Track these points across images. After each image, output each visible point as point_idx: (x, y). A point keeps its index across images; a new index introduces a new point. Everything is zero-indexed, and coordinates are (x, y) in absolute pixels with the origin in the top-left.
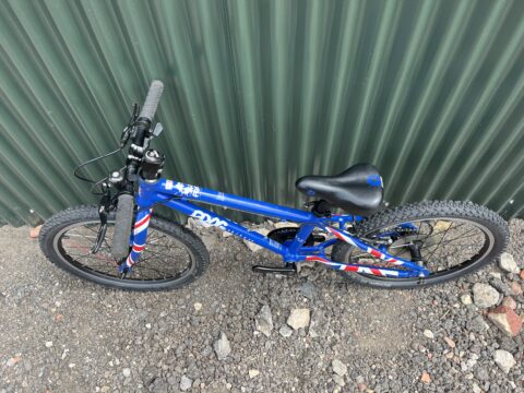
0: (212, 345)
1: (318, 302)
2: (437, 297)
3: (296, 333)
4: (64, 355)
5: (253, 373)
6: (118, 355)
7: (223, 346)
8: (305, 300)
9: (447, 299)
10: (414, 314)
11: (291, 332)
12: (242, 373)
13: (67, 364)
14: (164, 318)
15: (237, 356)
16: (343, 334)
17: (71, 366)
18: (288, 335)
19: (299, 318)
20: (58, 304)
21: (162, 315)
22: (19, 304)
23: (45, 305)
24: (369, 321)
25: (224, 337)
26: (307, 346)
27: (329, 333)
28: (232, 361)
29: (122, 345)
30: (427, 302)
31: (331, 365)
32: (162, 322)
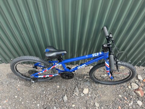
0: (62, 98)
1: (91, 87)
2: (122, 86)
3: (85, 95)
4: (20, 100)
5: (73, 106)
6: (36, 100)
7: (65, 98)
8: (87, 86)
9: (124, 87)
10: (116, 91)
13: (21, 102)
14: (49, 90)
15: (69, 101)
16: (97, 96)
17: (23, 103)
18: (83, 96)
19: (86, 91)
20: (19, 86)
21: (48, 89)
22: (7, 85)
23: (15, 86)
24: (105, 92)
25: (66, 96)
26: (88, 99)
27: (94, 95)
29: (37, 98)
30: (119, 87)
31: (95, 104)
32: (48, 91)
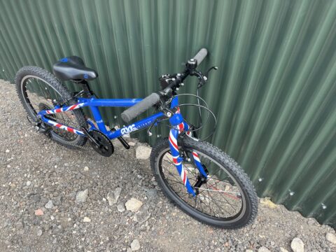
0: (77, 192)
1: (152, 203)
2: (230, 241)
3: (127, 213)
4: (9, 160)
5: (87, 220)
6: (32, 173)
7: (82, 195)
8: (146, 198)
9: (236, 246)
10: (206, 243)
11: (124, 210)
12: (81, 216)
13: (7, 164)
14: (66, 167)
15: (86, 206)
16: (153, 229)
17: (9, 166)
18: (121, 211)
19: (133, 204)
20: (26, 135)
21: (66, 164)
22: (11, 127)
23: (20, 133)
24: (174, 230)
26: (127, 223)
27: (144, 223)
28: (81, 206)
29: (37, 169)
30: (221, 240)
32: (63, 168)
